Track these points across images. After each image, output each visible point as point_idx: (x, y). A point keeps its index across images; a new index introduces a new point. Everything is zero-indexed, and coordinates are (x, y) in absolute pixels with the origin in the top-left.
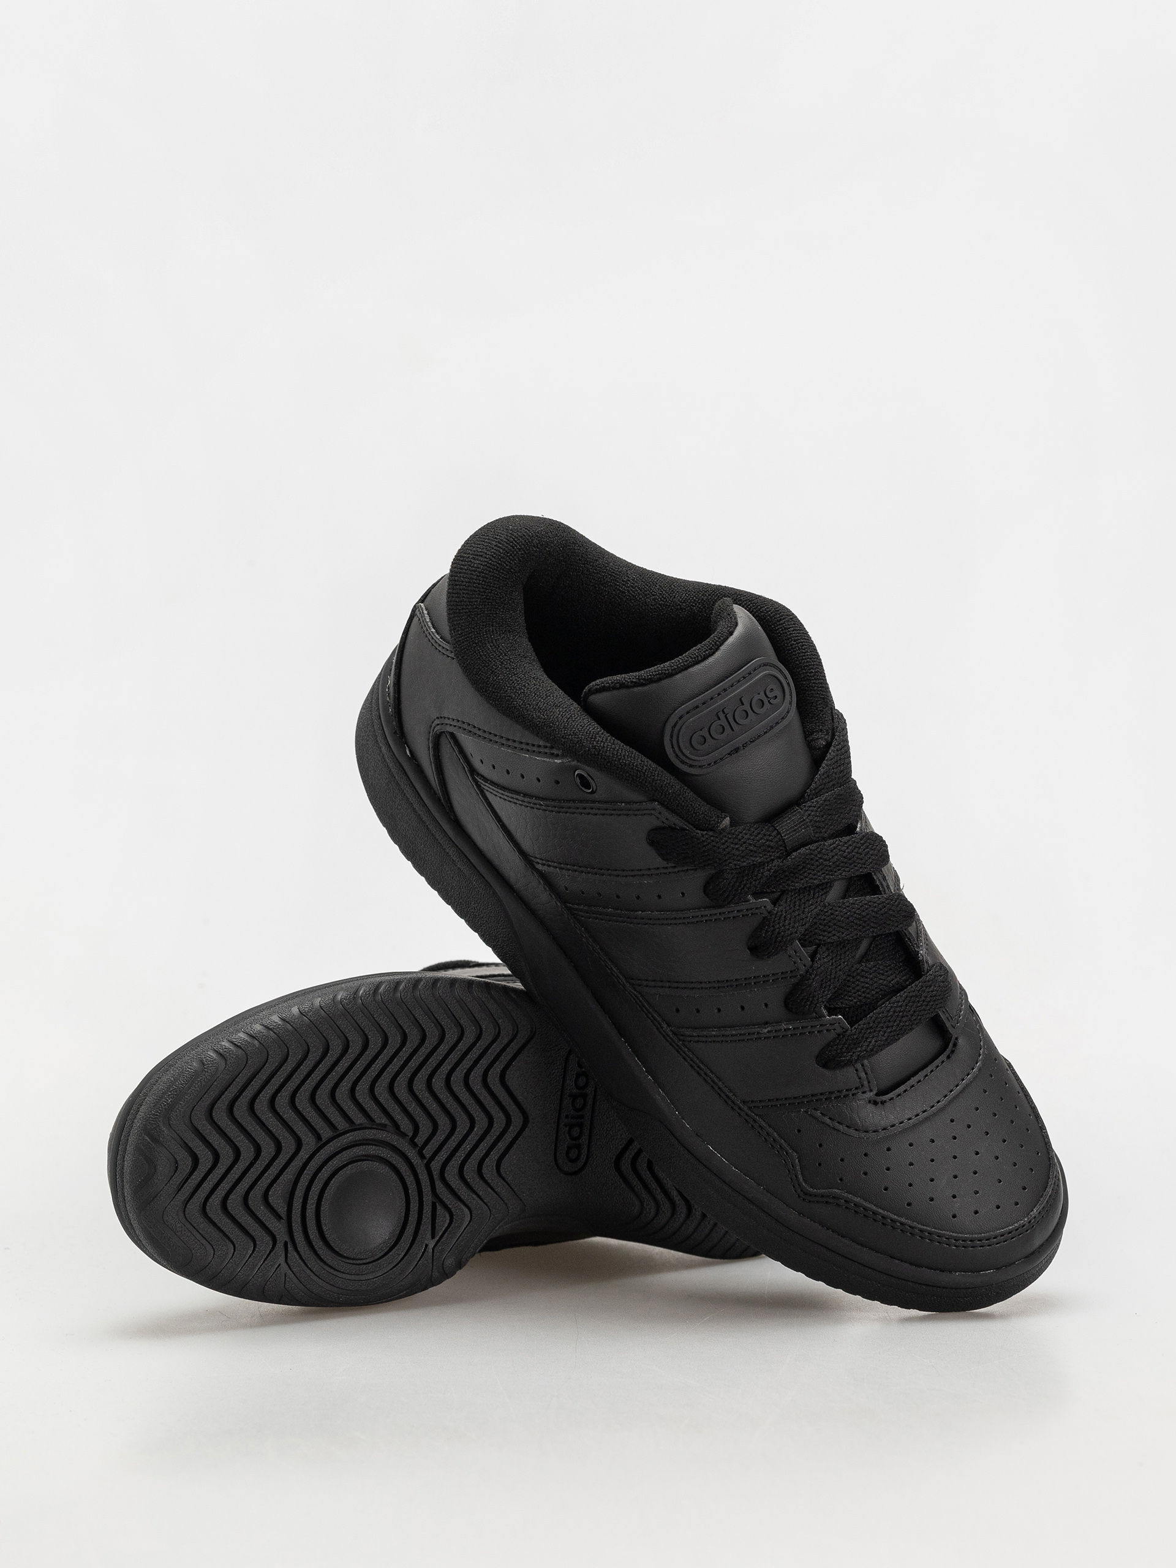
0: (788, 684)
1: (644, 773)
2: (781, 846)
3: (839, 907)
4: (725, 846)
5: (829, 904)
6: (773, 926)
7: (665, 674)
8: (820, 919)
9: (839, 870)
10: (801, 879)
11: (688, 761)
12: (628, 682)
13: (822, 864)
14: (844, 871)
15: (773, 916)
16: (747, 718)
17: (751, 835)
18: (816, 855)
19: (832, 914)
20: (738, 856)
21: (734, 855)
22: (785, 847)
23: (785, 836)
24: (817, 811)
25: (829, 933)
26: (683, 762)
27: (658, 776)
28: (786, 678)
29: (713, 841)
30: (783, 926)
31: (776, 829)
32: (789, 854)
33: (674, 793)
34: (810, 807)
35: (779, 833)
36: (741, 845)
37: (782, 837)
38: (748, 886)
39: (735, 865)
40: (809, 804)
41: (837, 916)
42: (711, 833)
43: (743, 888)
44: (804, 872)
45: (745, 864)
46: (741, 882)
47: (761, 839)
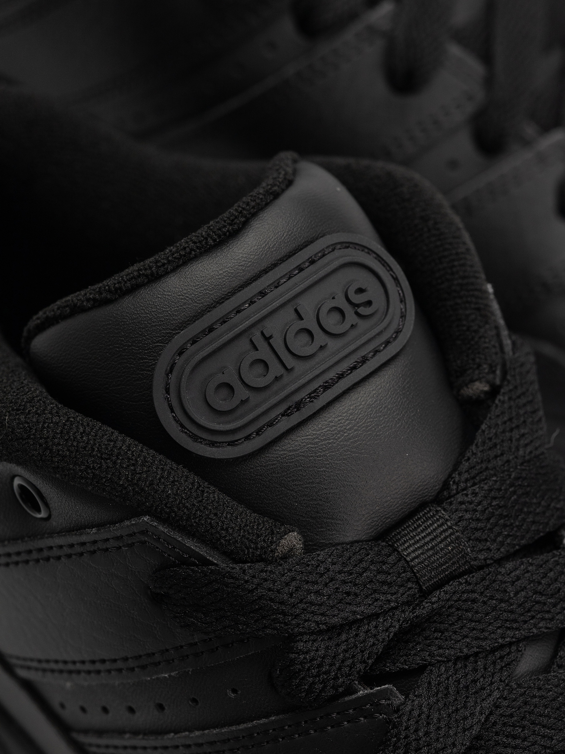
0: (396, 279)
1: (115, 463)
2: (409, 580)
3: (539, 689)
4: (292, 588)
5: (519, 686)
6: (406, 737)
7: (147, 276)
8: (502, 715)
9: (533, 617)
10: (457, 641)
11: (204, 435)
12: (83, 302)
13: (494, 609)
14: (543, 619)
15: (405, 718)
16: (312, 342)
17: (344, 564)
18: (482, 593)
19: (526, 703)
20: (321, 605)
21: (312, 603)
22: (417, 583)
23: (412, 560)
24: (475, 511)
25: (525, 739)
26: (195, 438)
27: (143, 465)
28: (391, 269)
29: (266, 580)
30: (427, 734)
31: (395, 550)
32: (425, 594)
33: (177, 494)
34: (462, 503)
35: (401, 558)
36: (326, 585)
37: (407, 562)
38: (349, 662)
39: (317, 623)
40: (460, 498)
41: (535, 706)
42: (260, 566)
43: (339, 669)
44: (461, 628)
45: (335, 620)
46: (334, 657)
47: (365, 570)
